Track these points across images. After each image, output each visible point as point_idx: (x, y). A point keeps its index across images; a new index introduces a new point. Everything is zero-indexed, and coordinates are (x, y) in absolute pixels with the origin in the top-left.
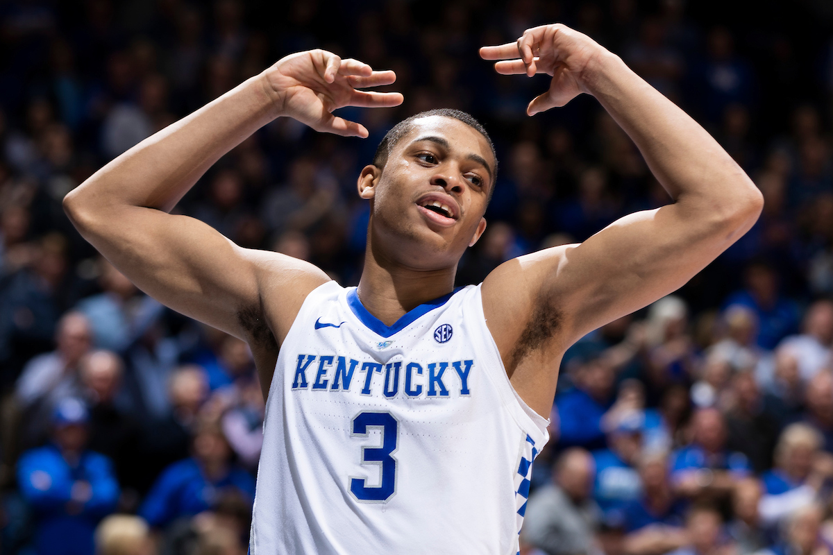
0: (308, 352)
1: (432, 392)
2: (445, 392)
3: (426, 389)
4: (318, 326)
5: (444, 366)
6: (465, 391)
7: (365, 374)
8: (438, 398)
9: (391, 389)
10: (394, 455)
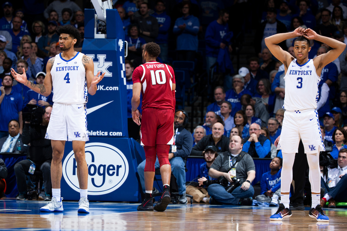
0: (291, 70)
3: (306, 74)
4: (293, 66)
5: (308, 71)
6: (311, 74)
7: (298, 72)
8: (307, 75)
9: (302, 74)
10: (302, 83)
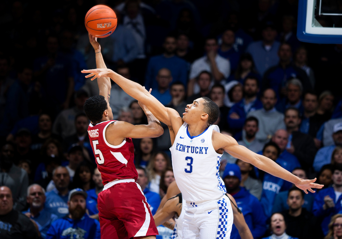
0: (178, 143)
1: (200, 153)
2: (202, 153)
3: (199, 152)
4: (181, 138)
5: (203, 148)
6: (206, 153)
9: (192, 152)
10: (192, 165)
